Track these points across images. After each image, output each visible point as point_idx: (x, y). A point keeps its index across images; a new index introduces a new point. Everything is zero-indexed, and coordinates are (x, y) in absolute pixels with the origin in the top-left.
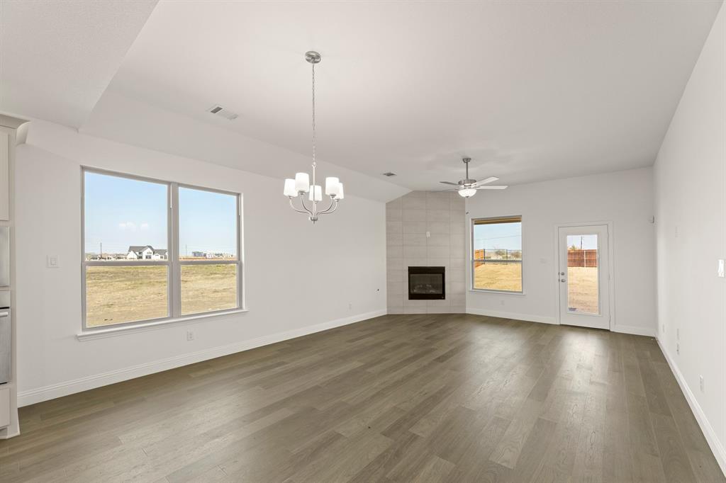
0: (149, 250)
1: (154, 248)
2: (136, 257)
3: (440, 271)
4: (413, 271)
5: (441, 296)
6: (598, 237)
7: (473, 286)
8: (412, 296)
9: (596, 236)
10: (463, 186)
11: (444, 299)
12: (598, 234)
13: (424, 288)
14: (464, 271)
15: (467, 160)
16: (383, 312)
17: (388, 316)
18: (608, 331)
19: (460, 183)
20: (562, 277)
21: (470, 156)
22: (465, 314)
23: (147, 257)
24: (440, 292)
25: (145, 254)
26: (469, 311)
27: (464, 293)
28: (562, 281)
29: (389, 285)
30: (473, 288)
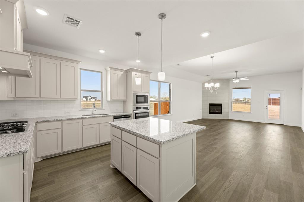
0: (90, 97)
1: (92, 97)
2: (85, 100)
3: (220, 105)
4: (211, 105)
5: (221, 113)
6: (280, 95)
7: (232, 110)
8: (210, 113)
9: (280, 94)
10: (235, 80)
11: (221, 114)
12: (280, 93)
13: (214, 110)
14: (229, 105)
15: (236, 72)
16: (201, 118)
17: (202, 119)
18: (283, 125)
19: (234, 79)
20: (266, 107)
21: (237, 70)
22: (229, 119)
23: (89, 100)
24: (220, 112)
25: (88, 99)
26: (230, 118)
27: (228, 113)
28: (266, 109)
29: (203, 109)
30: (232, 111)
